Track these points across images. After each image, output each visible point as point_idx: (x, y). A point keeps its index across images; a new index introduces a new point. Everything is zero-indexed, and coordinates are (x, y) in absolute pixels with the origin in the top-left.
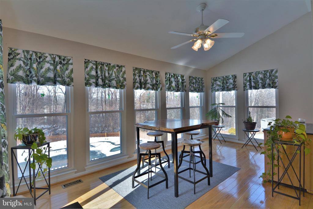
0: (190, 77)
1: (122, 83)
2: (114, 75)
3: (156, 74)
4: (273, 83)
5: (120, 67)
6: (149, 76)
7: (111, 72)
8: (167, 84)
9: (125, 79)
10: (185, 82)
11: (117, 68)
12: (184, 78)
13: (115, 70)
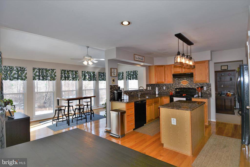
0: (99, 73)
1: (54, 78)
2: (49, 74)
3: (76, 72)
4: (136, 77)
5: (53, 70)
6: (71, 73)
7: (47, 73)
8: (83, 77)
9: (55, 76)
10: (96, 75)
11: (51, 70)
12: (95, 73)
13: (50, 72)
